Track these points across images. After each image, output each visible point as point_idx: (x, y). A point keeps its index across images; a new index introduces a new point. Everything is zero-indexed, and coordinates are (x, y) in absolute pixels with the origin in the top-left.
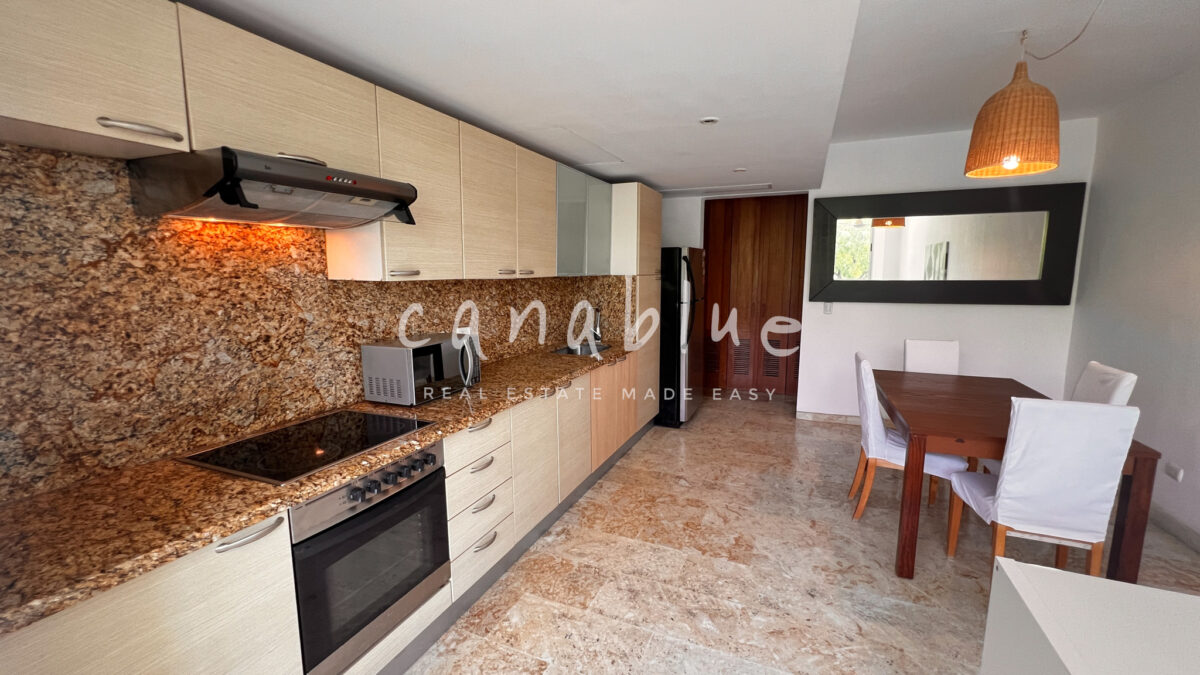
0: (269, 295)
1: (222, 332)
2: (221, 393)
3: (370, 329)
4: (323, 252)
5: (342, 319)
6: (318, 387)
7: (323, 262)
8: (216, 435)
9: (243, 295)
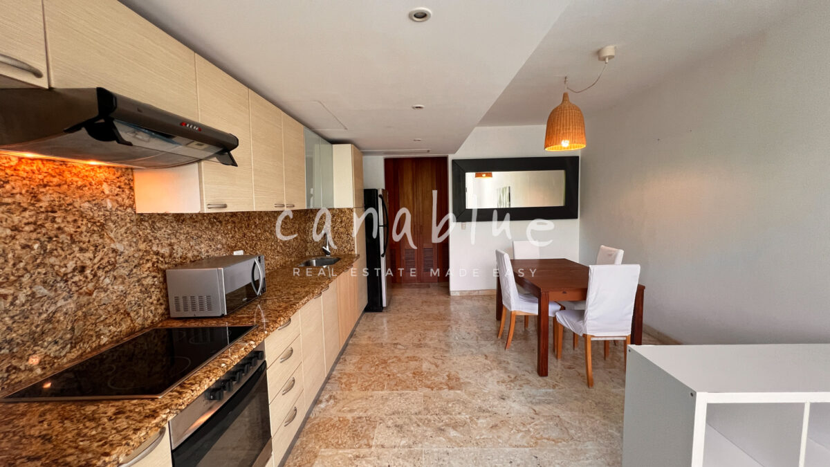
0: (84, 228)
1: (38, 266)
2: (37, 326)
3: (170, 256)
4: (131, 189)
5: (148, 248)
6: (129, 310)
7: (132, 198)
9: (59, 229)
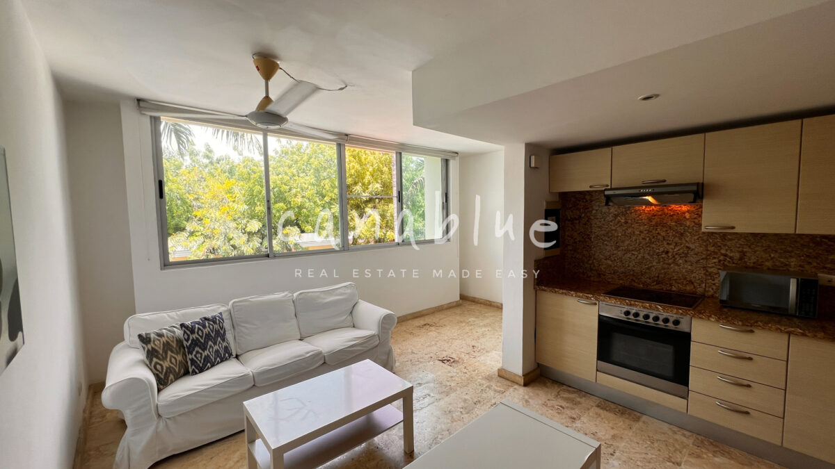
1: (648, 247)
2: (644, 269)
3: (741, 259)
6: (693, 281)
8: (639, 284)
